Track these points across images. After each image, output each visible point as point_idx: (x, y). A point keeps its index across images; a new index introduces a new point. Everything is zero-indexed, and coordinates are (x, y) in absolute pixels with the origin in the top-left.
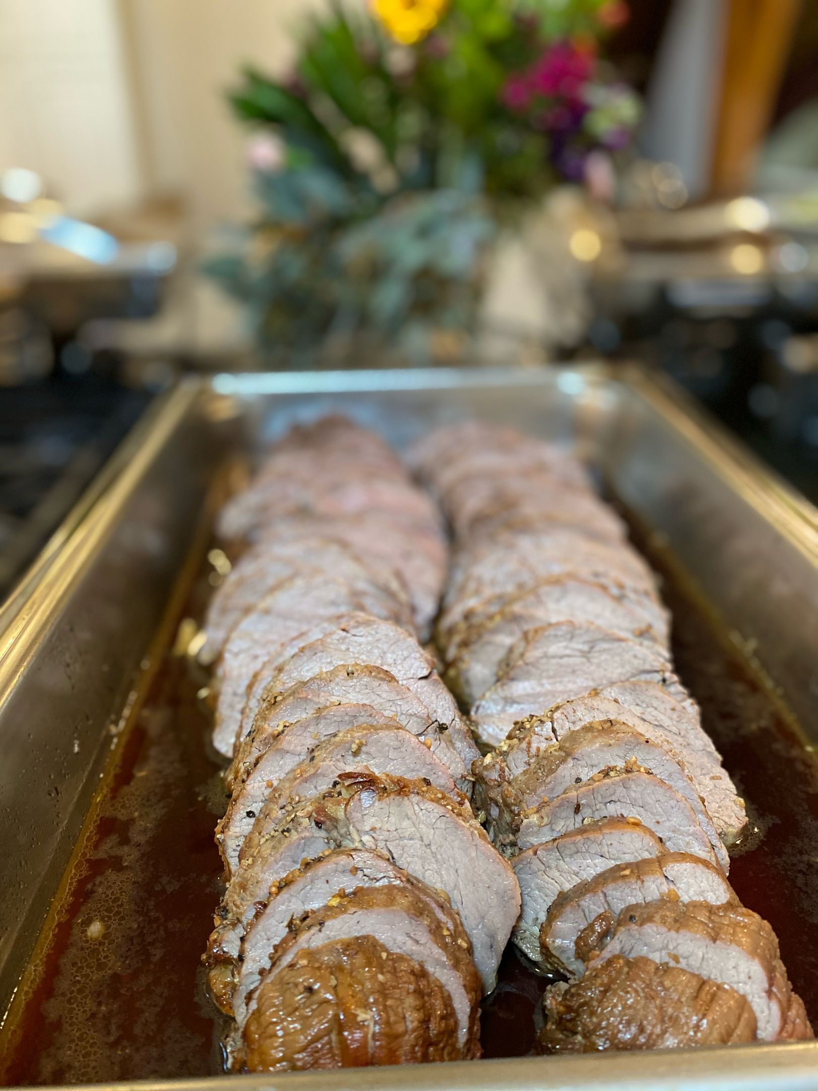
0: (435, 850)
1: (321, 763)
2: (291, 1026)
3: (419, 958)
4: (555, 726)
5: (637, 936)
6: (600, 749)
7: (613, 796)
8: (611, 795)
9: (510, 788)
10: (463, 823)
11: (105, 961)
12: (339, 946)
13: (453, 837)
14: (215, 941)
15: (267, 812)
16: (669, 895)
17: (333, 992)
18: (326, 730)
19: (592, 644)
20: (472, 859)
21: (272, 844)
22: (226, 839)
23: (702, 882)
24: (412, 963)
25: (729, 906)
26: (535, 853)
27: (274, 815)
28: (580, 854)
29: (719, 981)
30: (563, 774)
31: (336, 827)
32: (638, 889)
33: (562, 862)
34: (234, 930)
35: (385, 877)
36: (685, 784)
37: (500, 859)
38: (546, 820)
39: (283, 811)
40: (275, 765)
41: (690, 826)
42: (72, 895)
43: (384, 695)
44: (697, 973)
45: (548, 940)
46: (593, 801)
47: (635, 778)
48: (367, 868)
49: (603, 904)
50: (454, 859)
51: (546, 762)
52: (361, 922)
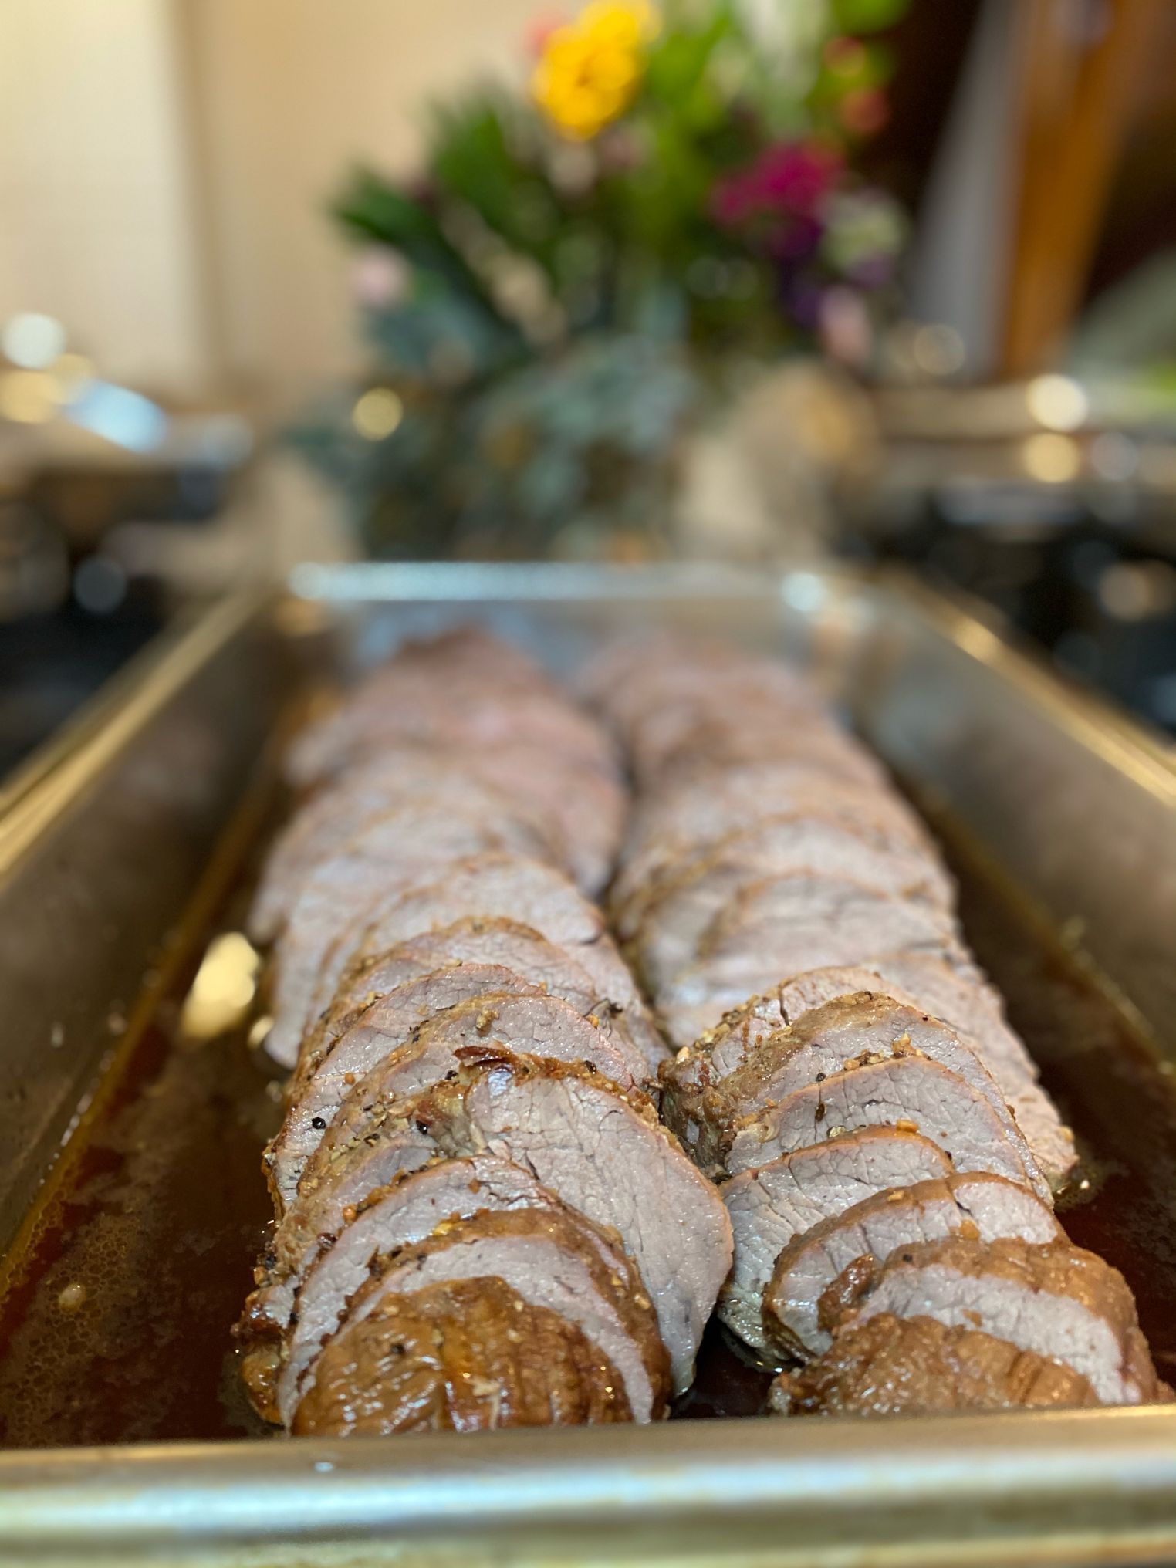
0: (602, 1164)
1: (430, 1043)
2: (368, 1406)
3: (574, 1317)
4: (785, 1007)
5: (916, 1284)
6: (854, 1031)
7: (874, 1093)
8: (872, 1092)
9: (716, 1094)
10: (645, 1123)
11: (83, 1340)
12: (448, 1289)
13: (630, 1146)
14: (254, 1302)
15: (344, 1117)
16: (962, 1230)
17: (436, 1354)
18: (438, 1002)
19: (840, 902)
20: (657, 1180)
21: (350, 1158)
22: (280, 1160)
23: (1014, 1211)
24: (562, 1322)
25: (1057, 1243)
26: (756, 1177)
27: (355, 1119)
28: (823, 1176)
29: (1045, 1353)
30: (797, 1069)
31: (449, 1130)
32: (915, 1220)
33: (796, 1190)
34: (284, 1284)
35: (522, 1197)
36: (984, 1083)
37: (701, 1180)
38: (771, 1132)
39: (369, 1114)
40: (359, 1051)
41: (992, 1141)
42: (36, 1250)
43: (529, 960)
44: (1010, 1340)
45: (777, 1302)
46: (844, 1100)
47: (907, 1064)
48: (495, 1183)
49: (860, 1244)
50: (631, 1179)
51: (771, 1053)
52: (484, 1257)
